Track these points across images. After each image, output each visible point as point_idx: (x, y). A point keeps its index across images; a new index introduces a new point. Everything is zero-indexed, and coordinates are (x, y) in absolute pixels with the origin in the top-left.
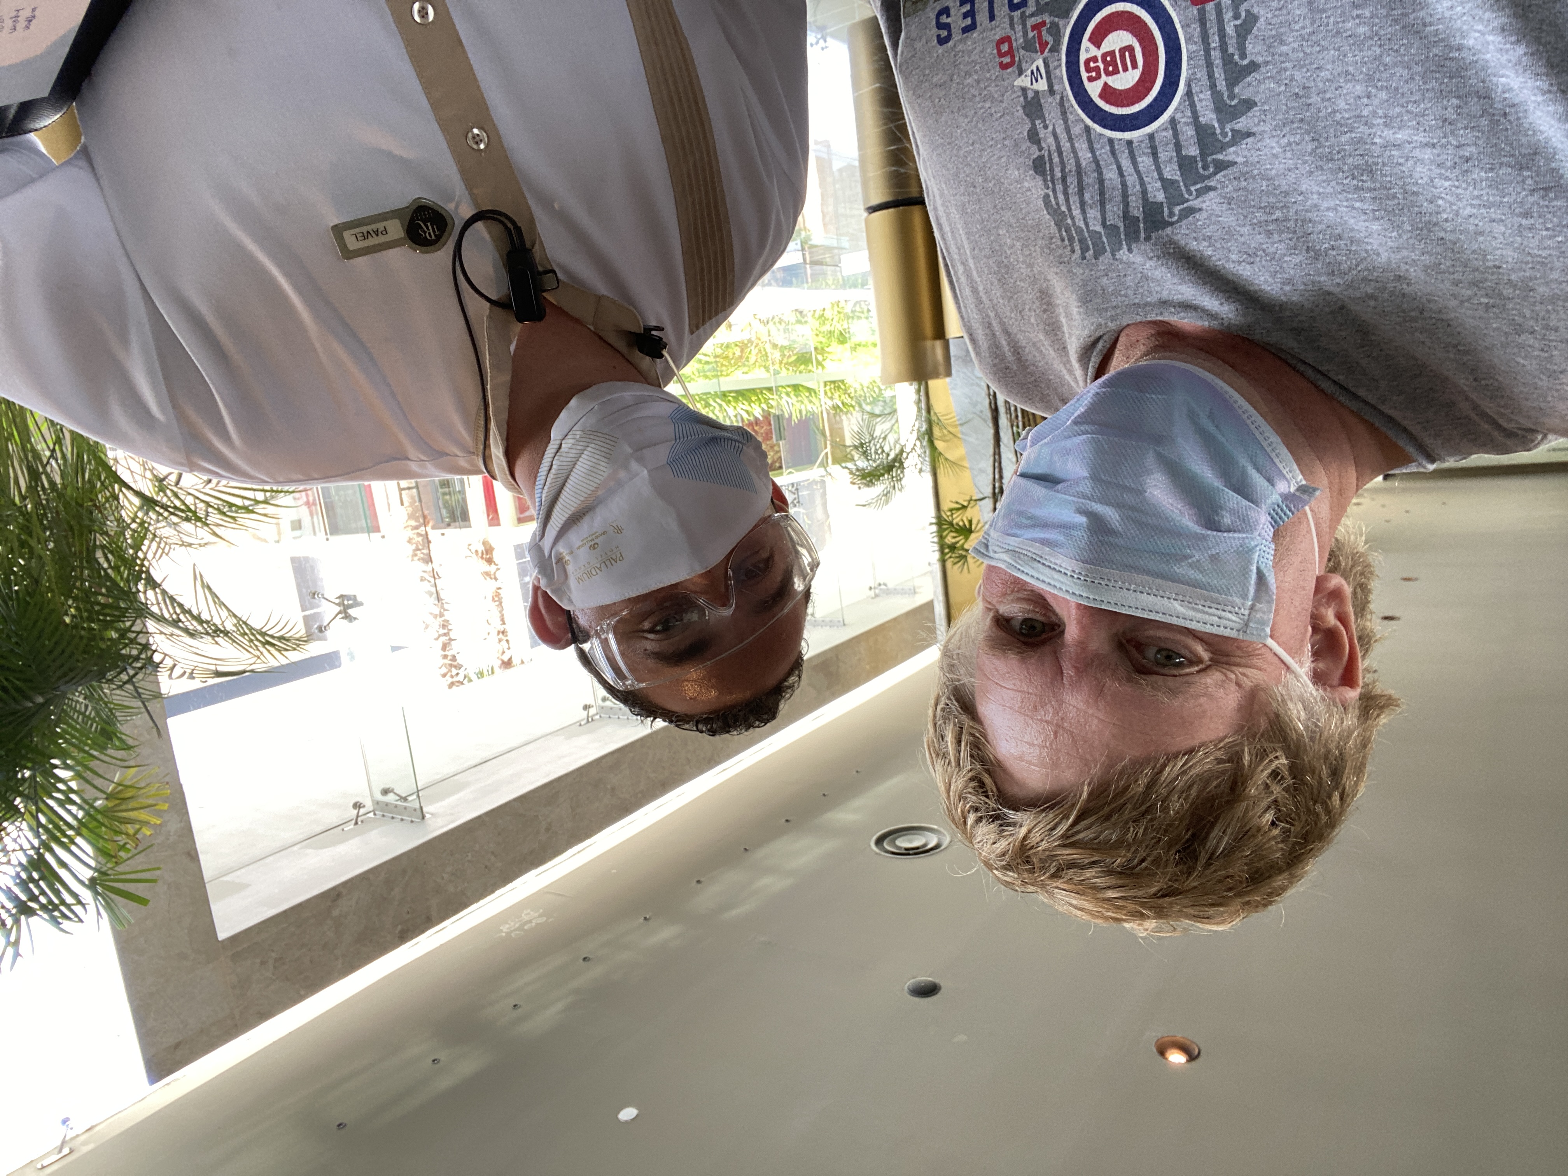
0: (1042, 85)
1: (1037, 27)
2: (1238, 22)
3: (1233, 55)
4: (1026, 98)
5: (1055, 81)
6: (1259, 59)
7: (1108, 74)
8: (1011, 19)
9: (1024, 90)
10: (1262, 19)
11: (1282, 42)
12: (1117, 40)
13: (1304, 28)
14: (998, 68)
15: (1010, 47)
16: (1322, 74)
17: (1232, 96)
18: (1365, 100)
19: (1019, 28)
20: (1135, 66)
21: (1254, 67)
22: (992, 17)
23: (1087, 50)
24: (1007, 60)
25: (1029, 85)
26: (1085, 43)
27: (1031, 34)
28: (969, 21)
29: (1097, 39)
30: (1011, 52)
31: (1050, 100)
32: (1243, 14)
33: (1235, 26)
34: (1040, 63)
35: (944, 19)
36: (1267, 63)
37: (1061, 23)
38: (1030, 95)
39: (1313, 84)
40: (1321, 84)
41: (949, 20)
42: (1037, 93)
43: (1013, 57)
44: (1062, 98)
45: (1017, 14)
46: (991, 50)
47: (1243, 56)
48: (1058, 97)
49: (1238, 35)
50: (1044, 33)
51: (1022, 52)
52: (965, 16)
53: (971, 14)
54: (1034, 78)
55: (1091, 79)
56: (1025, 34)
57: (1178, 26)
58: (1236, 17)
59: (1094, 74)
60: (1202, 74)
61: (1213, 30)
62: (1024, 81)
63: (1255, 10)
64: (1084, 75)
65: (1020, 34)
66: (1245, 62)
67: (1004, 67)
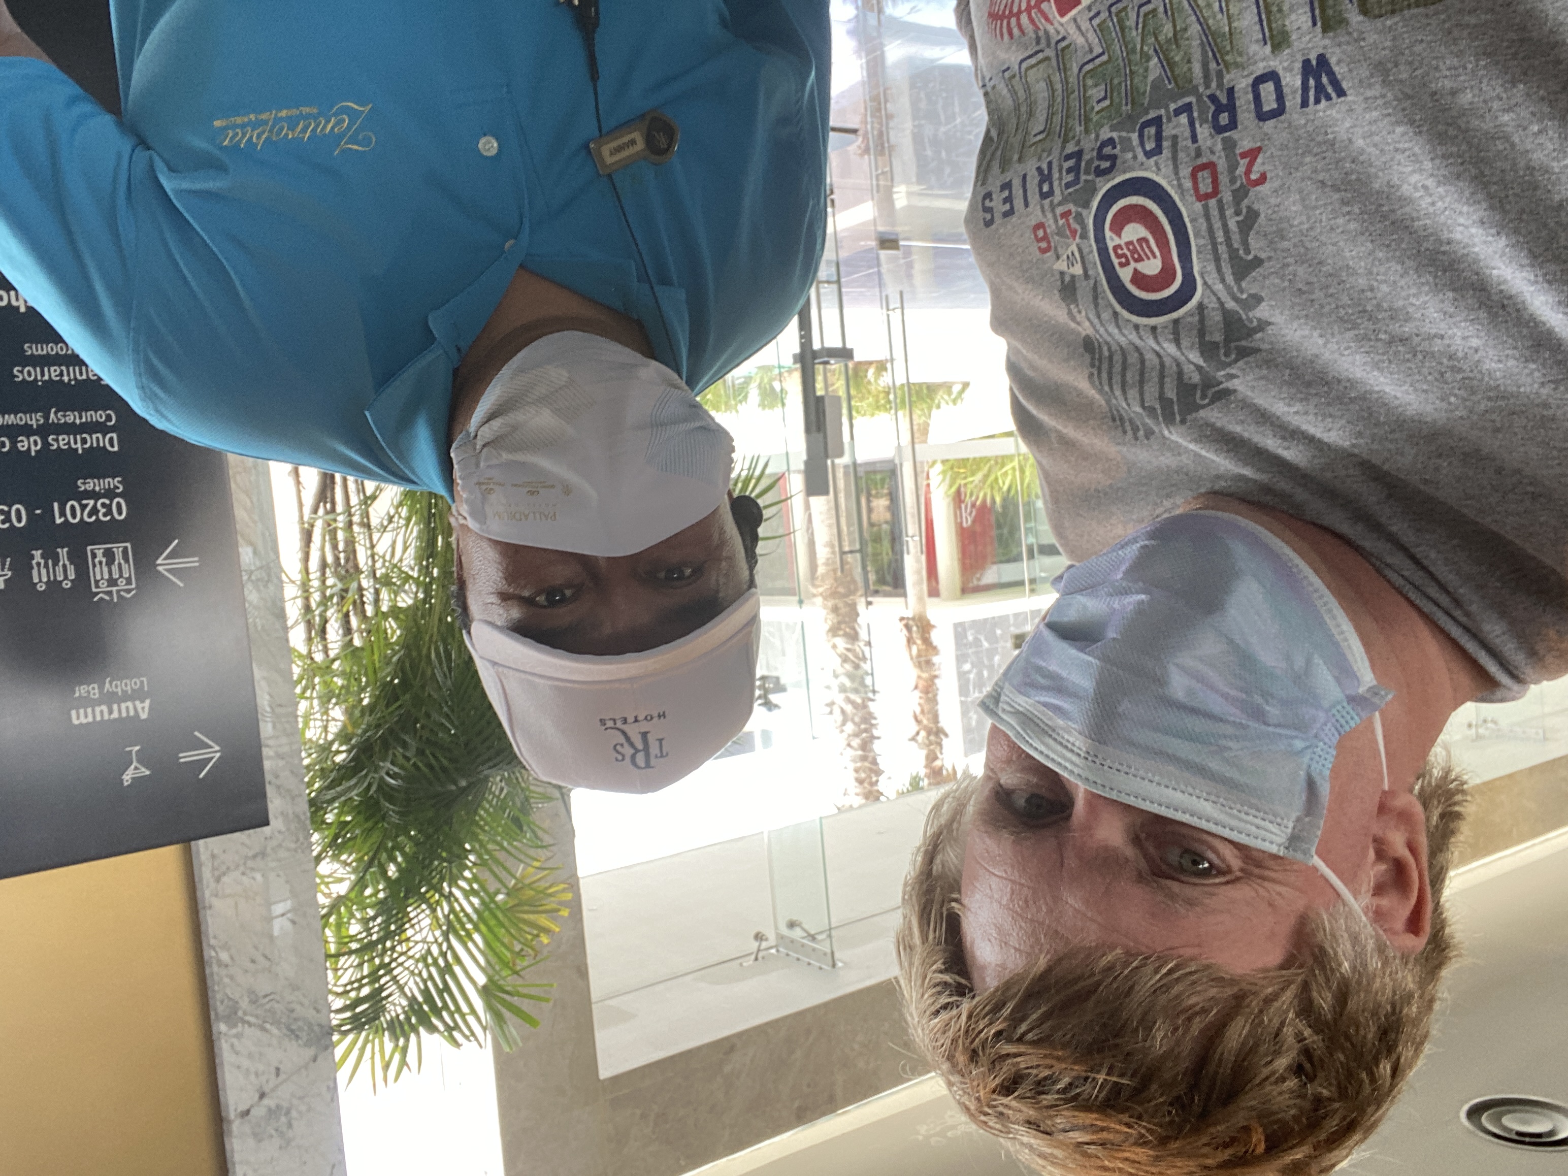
0: (1078, 270)
1: (1066, 215)
2: (1240, 218)
3: (1238, 250)
4: (1063, 282)
5: (1089, 266)
6: (1263, 255)
7: (1136, 261)
8: (1042, 208)
9: (1062, 273)
10: (1262, 216)
11: (1283, 238)
12: (1134, 231)
13: (1301, 223)
14: (1038, 252)
15: (1045, 232)
16: (1324, 269)
17: (1242, 291)
18: (1369, 294)
19: (1049, 215)
20: (1155, 257)
21: (1258, 262)
22: (1027, 205)
23: (1112, 241)
24: (1044, 245)
25: (1065, 268)
26: (1108, 233)
27: (1061, 222)
28: (1007, 207)
29: (1117, 228)
30: (1045, 238)
31: (1084, 283)
32: (1244, 211)
33: (1238, 222)
34: (1074, 248)
35: (988, 203)
36: (1270, 258)
37: (1084, 212)
38: (1067, 279)
39: (1315, 280)
40: (1323, 279)
41: (992, 204)
42: (1073, 277)
43: (1049, 242)
44: (1096, 282)
45: (1047, 202)
46: (1029, 235)
47: (1247, 251)
48: (1092, 282)
49: (1241, 231)
50: (1071, 221)
51: (1057, 238)
52: (1005, 201)
53: (1008, 200)
54: (1071, 261)
55: (1122, 265)
56: (1056, 221)
57: (1187, 220)
58: (1238, 213)
59: (1123, 260)
60: (1211, 267)
61: (1217, 225)
62: (1062, 265)
63: (1256, 207)
64: (1116, 261)
65: (1051, 222)
66: (1250, 257)
67: (1043, 251)
